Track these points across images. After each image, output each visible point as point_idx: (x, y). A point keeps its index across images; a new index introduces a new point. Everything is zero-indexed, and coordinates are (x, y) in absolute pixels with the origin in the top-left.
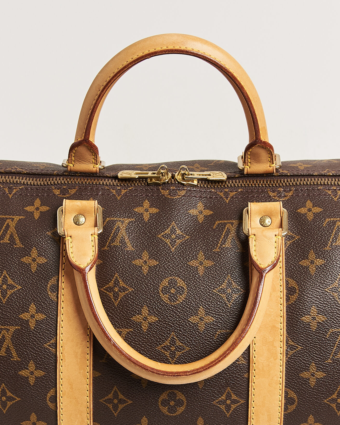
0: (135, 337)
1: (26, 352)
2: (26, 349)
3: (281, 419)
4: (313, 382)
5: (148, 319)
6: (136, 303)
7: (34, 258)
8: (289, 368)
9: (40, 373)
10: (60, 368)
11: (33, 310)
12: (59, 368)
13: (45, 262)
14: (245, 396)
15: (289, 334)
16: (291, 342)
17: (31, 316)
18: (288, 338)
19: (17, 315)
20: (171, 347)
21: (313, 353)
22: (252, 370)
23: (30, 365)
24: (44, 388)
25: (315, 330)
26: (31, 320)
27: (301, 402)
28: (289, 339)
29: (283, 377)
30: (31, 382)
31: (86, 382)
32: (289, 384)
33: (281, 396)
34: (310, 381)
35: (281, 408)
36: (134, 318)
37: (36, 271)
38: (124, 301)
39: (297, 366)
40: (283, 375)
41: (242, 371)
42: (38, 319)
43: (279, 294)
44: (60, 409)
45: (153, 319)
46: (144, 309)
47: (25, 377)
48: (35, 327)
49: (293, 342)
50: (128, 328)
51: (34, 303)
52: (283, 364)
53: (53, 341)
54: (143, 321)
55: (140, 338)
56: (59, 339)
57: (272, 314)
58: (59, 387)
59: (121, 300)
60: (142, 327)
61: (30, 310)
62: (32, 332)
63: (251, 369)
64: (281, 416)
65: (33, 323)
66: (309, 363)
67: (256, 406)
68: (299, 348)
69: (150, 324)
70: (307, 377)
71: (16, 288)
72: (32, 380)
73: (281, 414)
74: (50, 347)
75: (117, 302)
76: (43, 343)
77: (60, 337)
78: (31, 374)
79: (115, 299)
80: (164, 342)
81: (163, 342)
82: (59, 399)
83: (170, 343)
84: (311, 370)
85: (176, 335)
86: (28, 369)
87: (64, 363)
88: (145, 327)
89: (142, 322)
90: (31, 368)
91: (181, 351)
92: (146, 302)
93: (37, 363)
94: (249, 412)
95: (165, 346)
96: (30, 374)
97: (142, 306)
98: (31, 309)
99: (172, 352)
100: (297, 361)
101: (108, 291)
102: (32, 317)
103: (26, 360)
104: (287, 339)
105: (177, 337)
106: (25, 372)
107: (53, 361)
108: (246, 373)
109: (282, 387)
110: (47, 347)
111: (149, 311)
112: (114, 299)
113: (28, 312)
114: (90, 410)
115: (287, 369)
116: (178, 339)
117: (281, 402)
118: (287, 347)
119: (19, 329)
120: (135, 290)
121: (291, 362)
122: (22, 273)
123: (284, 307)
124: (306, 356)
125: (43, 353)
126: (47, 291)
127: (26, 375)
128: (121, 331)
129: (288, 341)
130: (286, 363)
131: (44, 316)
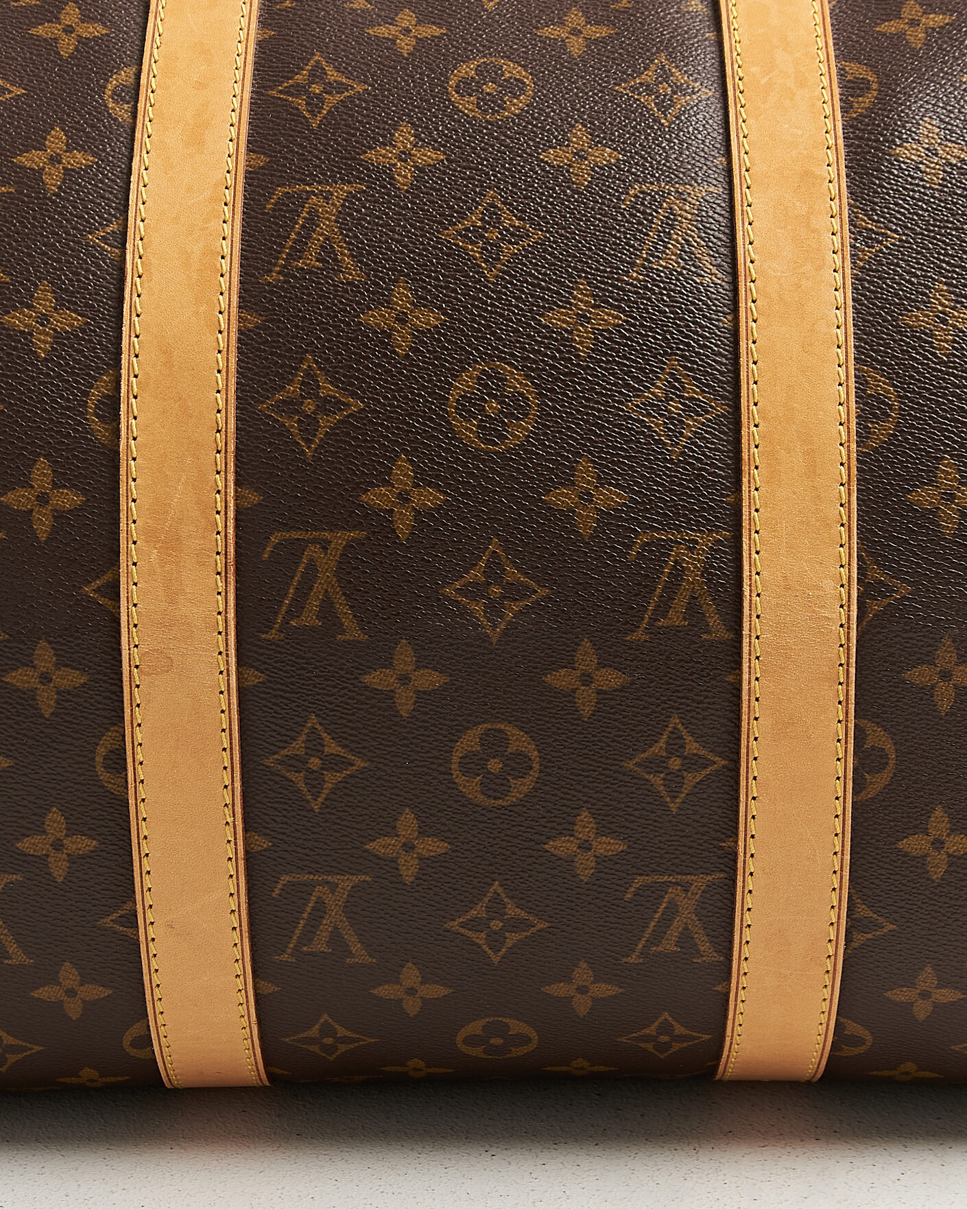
0: (374, 206)
1: (29, 255)
2: (29, 247)
3: (849, 468)
4: (946, 341)
5: (415, 156)
6: (376, 119)
7: (71, 26)
8: (866, 299)
9: (67, 321)
10: (133, 299)
11: (57, 144)
12: (131, 299)
13: (102, 35)
14: (728, 391)
15: (857, 196)
16: (864, 221)
17: (50, 159)
18: (855, 210)
19: (8, 156)
20: (486, 230)
21: (939, 253)
22: (746, 300)
23: (38, 294)
24: (79, 369)
25: (940, 185)
26: (50, 169)
27: (912, 408)
28: (857, 213)
29: (846, 325)
30: (40, 348)
31: (215, 344)
32: (867, 350)
33: (845, 385)
34: (936, 340)
35: (848, 428)
36: (371, 155)
37: (73, 53)
38: (340, 116)
39: (890, 292)
40: (845, 318)
41: (714, 305)
42: (72, 165)
43: (817, 93)
44: (128, 438)
45: (429, 157)
46: (402, 131)
47: (21, 332)
48: (60, 188)
49: (873, 220)
50: (349, 182)
51: (60, 128)
52: (844, 284)
53: (113, 227)
54: (398, 161)
55: (388, 208)
56: (136, 216)
57: (801, 141)
58: (129, 363)
59: (329, 112)
60: (394, 179)
61: (47, 143)
62: (50, 199)
63: (744, 298)
64: (849, 458)
65: (56, 176)
66: (929, 281)
67: (764, 418)
68: (893, 238)
69: (421, 170)
70: (925, 328)
71: (10, 92)
72: (45, 342)
73: (849, 451)
74: (106, 244)
75: (318, 118)
76: (85, 231)
77: (138, 211)
78: (43, 325)
79: (311, 112)
80: (463, 218)
81: (462, 216)
82: (128, 404)
83: (482, 220)
84: (935, 304)
85: (502, 196)
86: (30, 307)
87: (146, 285)
88: (405, 177)
89: (395, 165)
90: (40, 305)
91: (517, 244)
92: (408, 115)
93: (61, 289)
94: (744, 440)
95: (467, 229)
96: (37, 322)
97: (394, 125)
98: (50, 141)
99: (491, 245)
100: (887, 278)
101: (292, 95)
102: (53, 160)
103: (28, 280)
104: (853, 212)
105: (504, 203)
106: (24, 315)
107: (112, 284)
108: (728, 314)
109: (847, 356)
110: (94, 242)
111: (416, 136)
112: (308, 111)
113: (42, 150)
114: (226, 436)
115: (859, 304)
116: (508, 209)
117: (845, 405)
118: (853, 236)
119: (11, 193)
120: (374, 89)
121: (869, 282)
122: (31, 59)
123: (837, 123)
124: (918, 263)
125: (82, 259)
126: (103, 99)
127: (26, 326)
128: (329, 191)
129: (857, 217)
130: (852, 283)
131: (91, 159)
